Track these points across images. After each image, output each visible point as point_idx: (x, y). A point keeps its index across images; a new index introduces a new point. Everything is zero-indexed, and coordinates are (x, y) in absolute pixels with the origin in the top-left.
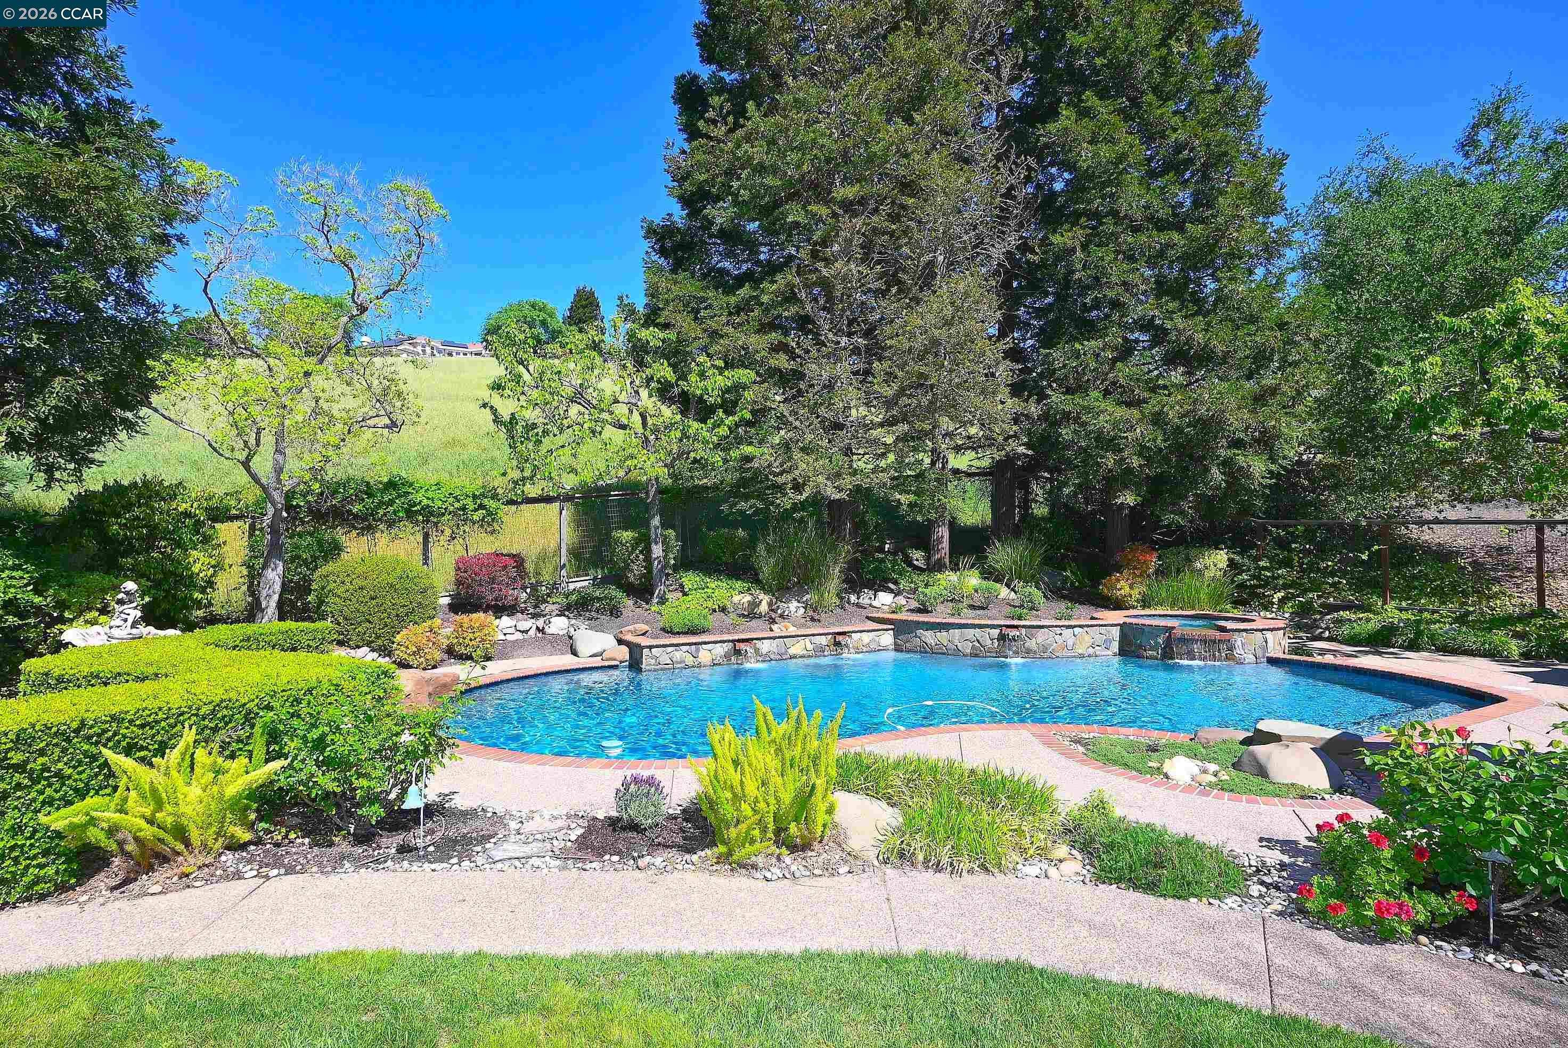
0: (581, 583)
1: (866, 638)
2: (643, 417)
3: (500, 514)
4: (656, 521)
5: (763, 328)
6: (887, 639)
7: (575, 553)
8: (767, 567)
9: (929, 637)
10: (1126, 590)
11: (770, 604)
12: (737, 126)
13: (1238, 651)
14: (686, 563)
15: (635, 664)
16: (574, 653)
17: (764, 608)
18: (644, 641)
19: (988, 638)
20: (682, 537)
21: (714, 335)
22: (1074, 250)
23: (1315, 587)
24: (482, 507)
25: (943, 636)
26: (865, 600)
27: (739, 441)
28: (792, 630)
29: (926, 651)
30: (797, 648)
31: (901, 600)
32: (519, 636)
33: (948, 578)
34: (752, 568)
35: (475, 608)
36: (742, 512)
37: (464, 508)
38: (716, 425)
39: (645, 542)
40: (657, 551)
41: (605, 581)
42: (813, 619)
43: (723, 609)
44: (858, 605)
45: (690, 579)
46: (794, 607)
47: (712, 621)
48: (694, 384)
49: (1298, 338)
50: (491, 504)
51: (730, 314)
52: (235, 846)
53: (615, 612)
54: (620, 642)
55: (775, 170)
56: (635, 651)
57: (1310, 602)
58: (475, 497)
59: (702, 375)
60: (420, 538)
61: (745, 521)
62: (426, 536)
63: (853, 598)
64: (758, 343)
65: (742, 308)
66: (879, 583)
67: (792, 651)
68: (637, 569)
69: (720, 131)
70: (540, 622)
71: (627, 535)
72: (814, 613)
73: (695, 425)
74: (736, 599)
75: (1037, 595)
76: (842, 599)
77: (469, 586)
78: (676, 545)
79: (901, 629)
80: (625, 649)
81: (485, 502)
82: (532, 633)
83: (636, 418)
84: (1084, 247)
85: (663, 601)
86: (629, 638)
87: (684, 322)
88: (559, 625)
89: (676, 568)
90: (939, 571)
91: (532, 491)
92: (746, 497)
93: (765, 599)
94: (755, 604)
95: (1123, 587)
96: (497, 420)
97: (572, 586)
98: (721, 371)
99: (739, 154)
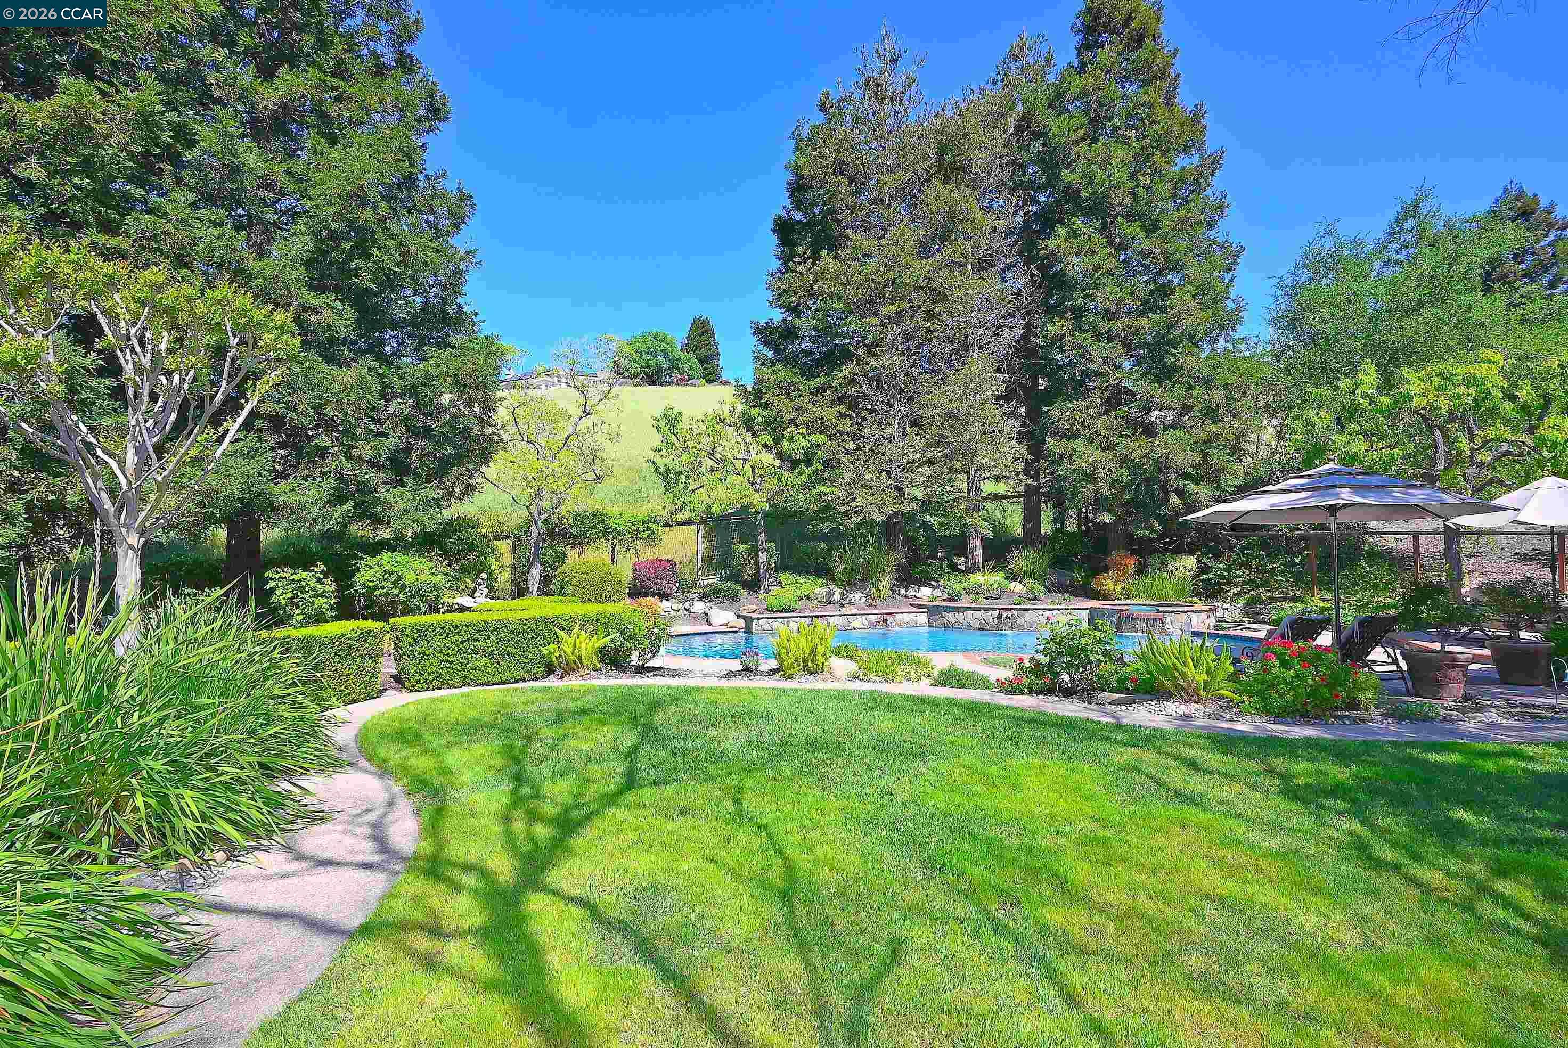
0: (713, 580)
1: (907, 617)
2: (753, 468)
3: (660, 533)
4: (762, 537)
5: (833, 403)
6: (923, 618)
7: (707, 561)
8: (840, 568)
9: (951, 617)
10: (1111, 586)
11: (841, 594)
12: (814, 264)
13: (1168, 626)
14: (783, 567)
15: (748, 630)
16: (710, 624)
17: (837, 597)
18: (754, 615)
19: (991, 617)
20: (781, 548)
21: (800, 410)
22: (1064, 335)
23: (1265, 584)
24: (649, 529)
25: (960, 616)
26: (911, 593)
27: (818, 481)
28: (854, 611)
29: (947, 626)
30: (858, 623)
31: (937, 593)
32: (672, 613)
33: (977, 578)
34: (830, 570)
35: (646, 595)
36: (820, 531)
37: (637, 530)
38: (800, 474)
39: (754, 552)
40: (763, 557)
41: (729, 578)
42: (871, 605)
43: (808, 598)
44: (906, 597)
45: (785, 577)
46: (858, 597)
47: (799, 605)
48: (786, 446)
49: (1237, 396)
50: (653, 526)
51: (811, 393)
52: (595, 670)
53: (735, 598)
54: (739, 616)
55: (840, 297)
56: (748, 621)
57: (1259, 595)
58: (644, 522)
59: (791, 439)
60: (610, 549)
61: (823, 537)
62: (614, 549)
63: (903, 591)
64: (830, 414)
65: (821, 390)
66: (925, 580)
67: (854, 625)
68: (750, 570)
69: (802, 268)
70: (687, 605)
71: (743, 547)
72: (872, 600)
73: (786, 474)
74: (817, 591)
75: (1039, 589)
76: (893, 592)
77: (642, 581)
78: (776, 554)
79: (933, 611)
80: (742, 621)
81: (650, 525)
82: (682, 612)
83: (747, 467)
84: (1071, 333)
85: (767, 591)
86: (744, 613)
87: (781, 402)
88: (699, 607)
89: (777, 570)
90: (974, 572)
91: (680, 517)
92: (824, 520)
93: (837, 592)
94: (831, 594)
95: (1108, 583)
96: (657, 470)
97: (706, 582)
98: (803, 435)
99: (815, 288)
